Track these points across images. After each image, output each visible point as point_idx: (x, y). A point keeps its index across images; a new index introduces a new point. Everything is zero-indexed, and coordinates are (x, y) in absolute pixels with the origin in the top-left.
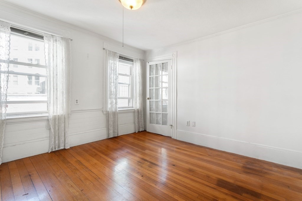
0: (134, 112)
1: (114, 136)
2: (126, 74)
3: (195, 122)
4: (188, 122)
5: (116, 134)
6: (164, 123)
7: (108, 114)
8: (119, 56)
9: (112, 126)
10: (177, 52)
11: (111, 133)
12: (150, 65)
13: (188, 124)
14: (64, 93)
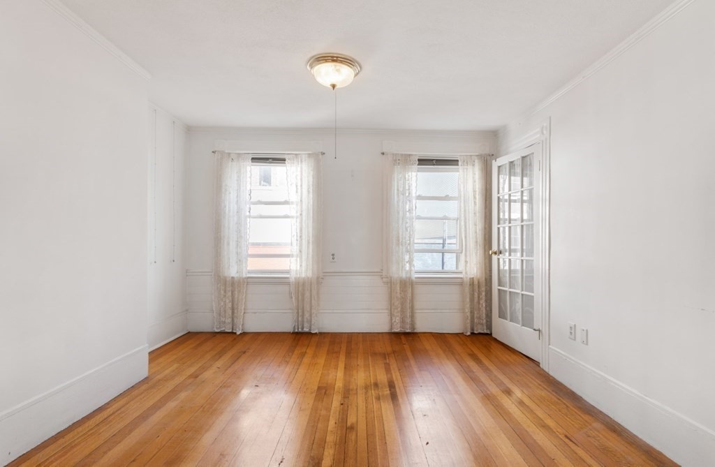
0: (461, 283)
1: (403, 330)
2: (447, 196)
3: (587, 330)
4: (571, 328)
5: (408, 326)
6: (528, 322)
7: (391, 283)
8: (419, 160)
9: (399, 309)
10: (550, 118)
11: (395, 324)
12: (499, 167)
13: (571, 333)
14: (311, 242)
